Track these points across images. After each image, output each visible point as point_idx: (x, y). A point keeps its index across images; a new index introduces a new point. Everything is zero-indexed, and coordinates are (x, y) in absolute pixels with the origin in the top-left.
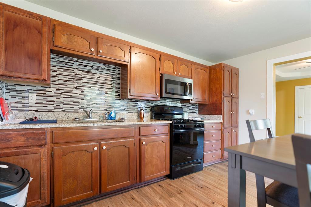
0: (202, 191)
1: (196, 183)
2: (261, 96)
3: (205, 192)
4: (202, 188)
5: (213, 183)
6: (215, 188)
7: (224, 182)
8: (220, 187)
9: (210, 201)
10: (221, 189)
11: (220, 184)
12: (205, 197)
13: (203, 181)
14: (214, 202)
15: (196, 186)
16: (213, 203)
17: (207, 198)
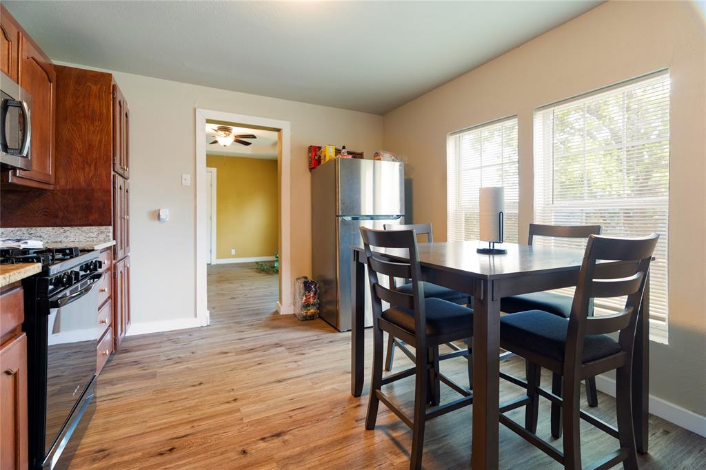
0: (188, 456)
1: (140, 454)
2: (183, 180)
3: (193, 449)
4: (171, 450)
5: (172, 419)
6: (195, 424)
7: (186, 398)
8: (198, 413)
9: (233, 455)
10: (206, 415)
11: (186, 409)
12: (213, 460)
13: (143, 434)
14: (241, 449)
15: (152, 459)
16: (244, 452)
17: (222, 457)
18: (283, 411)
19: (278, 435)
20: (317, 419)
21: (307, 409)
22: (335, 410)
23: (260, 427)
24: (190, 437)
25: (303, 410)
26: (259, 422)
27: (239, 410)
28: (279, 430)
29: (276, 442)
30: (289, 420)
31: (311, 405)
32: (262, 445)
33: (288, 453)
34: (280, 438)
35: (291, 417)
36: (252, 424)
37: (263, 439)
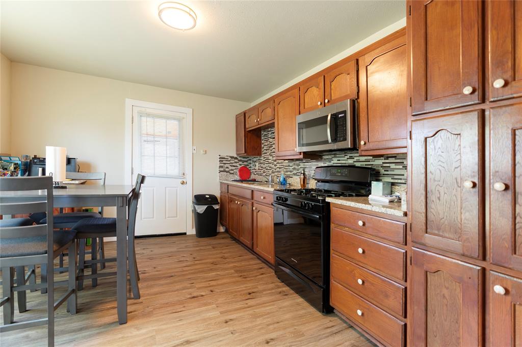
18: (189, 311)
19: (194, 297)
20: (167, 305)
21: (170, 312)
22: (152, 310)
23: (205, 301)
24: (244, 299)
25: (174, 311)
26: (205, 305)
27: (221, 313)
28: (193, 299)
29: (195, 294)
30: (186, 305)
31: (167, 314)
32: (203, 294)
33: (190, 290)
34: (193, 296)
35: (184, 307)
36: (210, 304)
37: (202, 296)
